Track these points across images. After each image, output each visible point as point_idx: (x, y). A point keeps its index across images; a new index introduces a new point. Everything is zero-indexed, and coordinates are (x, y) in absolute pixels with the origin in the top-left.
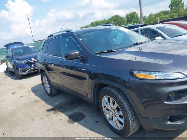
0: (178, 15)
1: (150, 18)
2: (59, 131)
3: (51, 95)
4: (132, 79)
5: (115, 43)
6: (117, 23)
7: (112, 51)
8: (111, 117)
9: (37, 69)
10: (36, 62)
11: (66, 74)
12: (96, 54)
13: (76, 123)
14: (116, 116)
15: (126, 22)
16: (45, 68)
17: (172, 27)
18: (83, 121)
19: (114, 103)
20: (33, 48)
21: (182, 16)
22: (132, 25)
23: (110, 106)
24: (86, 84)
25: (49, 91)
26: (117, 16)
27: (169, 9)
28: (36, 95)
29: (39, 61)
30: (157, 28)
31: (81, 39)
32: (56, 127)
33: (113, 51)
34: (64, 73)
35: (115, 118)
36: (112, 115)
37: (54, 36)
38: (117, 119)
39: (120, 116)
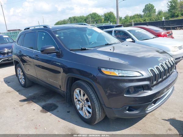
0: (150, 20)
1: (126, 19)
2: (32, 120)
3: (25, 86)
4: (100, 75)
5: (90, 41)
6: (95, 21)
7: (85, 49)
8: (81, 107)
9: (10, 60)
10: (10, 52)
11: (41, 67)
12: (70, 50)
13: (49, 112)
14: (85, 106)
15: (103, 20)
16: (19, 60)
17: (141, 31)
18: (55, 111)
19: (84, 95)
20: (6, 38)
21: (154, 21)
22: (108, 24)
23: (81, 98)
24: (60, 77)
25: (23, 83)
26: (95, 14)
27: (143, 14)
28: (9, 86)
29: (14, 52)
30: (129, 31)
31: (57, 36)
32: (29, 117)
33: (87, 49)
34: (39, 66)
35: (84, 108)
36: (82, 105)
37: (31, 29)
38: (86, 109)
39: (89, 106)
